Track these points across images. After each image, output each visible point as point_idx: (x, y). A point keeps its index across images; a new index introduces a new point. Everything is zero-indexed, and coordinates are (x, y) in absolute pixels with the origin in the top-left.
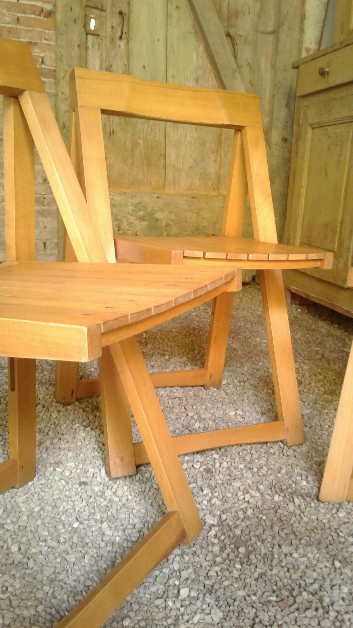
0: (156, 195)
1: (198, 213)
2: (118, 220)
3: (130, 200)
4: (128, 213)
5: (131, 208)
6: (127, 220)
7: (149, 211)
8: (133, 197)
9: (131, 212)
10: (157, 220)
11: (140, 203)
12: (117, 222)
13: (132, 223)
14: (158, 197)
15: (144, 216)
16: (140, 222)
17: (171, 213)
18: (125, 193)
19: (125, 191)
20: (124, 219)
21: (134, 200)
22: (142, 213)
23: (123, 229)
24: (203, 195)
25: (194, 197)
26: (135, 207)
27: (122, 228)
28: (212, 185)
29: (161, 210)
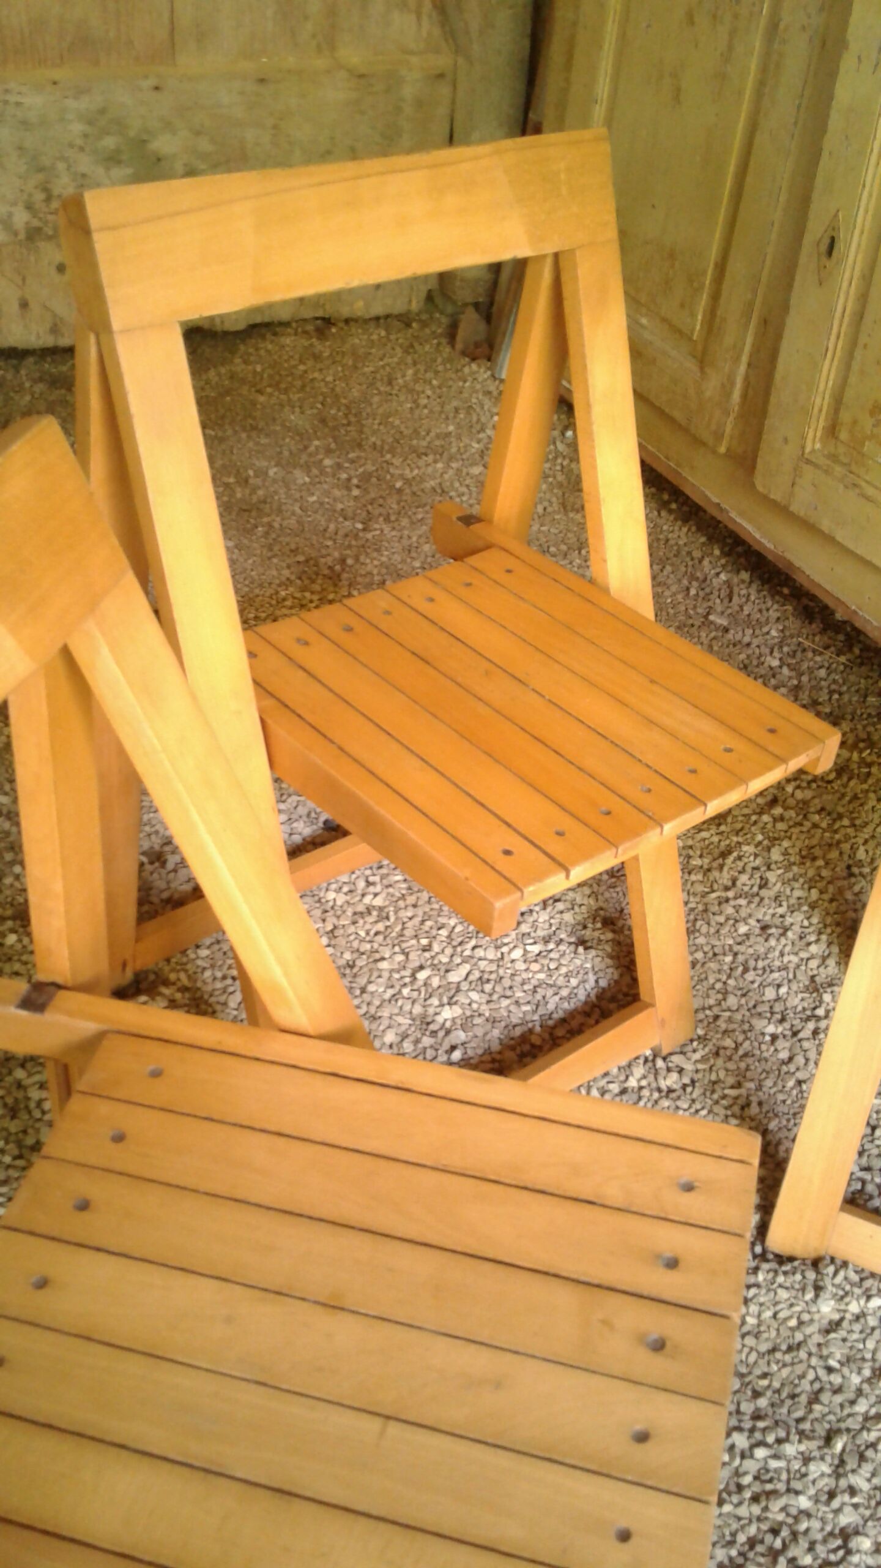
0: (152, 82)
1: (275, 127)
2: (41, 169)
3: (71, 103)
4: (71, 145)
5: (78, 128)
6: (68, 169)
7: (132, 133)
8: (80, 92)
9: (79, 142)
10: (159, 160)
11: (102, 111)
12: (41, 177)
13: (84, 176)
14: (157, 88)
15: (118, 151)
16: (108, 169)
17: (198, 133)
18: (55, 83)
19: (57, 74)
20: (61, 166)
21: (84, 104)
22: (110, 142)
23: (59, 196)
24: (289, 71)
25: (262, 81)
26: (90, 123)
27: (56, 192)
28: (314, 36)
29: (168, 126)
